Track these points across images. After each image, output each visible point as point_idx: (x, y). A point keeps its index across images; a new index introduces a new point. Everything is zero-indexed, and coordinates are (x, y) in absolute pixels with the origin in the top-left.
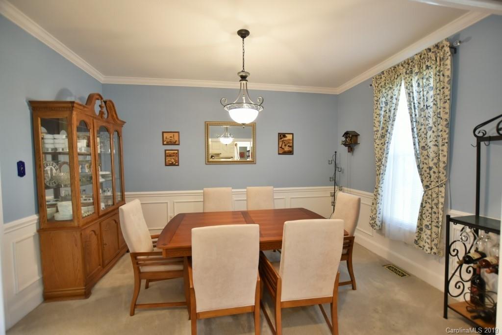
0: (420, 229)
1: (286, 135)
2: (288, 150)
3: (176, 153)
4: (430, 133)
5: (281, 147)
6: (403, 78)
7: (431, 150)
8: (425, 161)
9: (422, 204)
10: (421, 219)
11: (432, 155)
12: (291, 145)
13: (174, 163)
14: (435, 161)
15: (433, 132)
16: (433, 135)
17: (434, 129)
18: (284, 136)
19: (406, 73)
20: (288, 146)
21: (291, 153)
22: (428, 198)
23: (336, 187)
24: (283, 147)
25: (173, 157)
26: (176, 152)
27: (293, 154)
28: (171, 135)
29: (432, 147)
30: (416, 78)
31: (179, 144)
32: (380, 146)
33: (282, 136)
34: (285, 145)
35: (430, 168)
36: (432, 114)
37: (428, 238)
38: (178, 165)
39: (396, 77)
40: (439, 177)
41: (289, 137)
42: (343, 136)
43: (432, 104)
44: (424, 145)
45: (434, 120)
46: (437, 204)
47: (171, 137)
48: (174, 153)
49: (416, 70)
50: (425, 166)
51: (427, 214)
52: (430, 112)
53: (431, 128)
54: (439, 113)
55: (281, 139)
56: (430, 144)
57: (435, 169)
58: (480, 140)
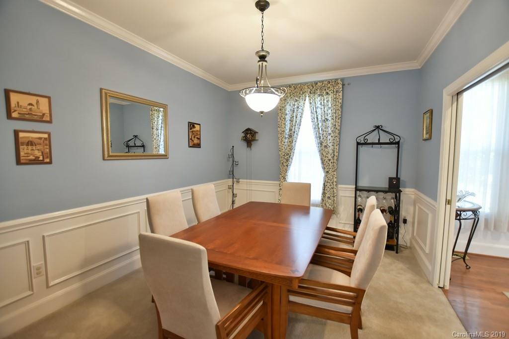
0: (323, 200)
1: (195, 125)
2: (197, 142)
3: (45, 139)
4: (329, 137)
5: (191, 139)
6: (307, 96)
7: (330, 148)
8: (327, 156)
9: (324, 184)
10: (324, 194)
11: (331, 151)
12: (199, 137)
13: (41, 158)
14: (332, 155)
15: (332, 137)
16: (331, 139)
17: (332, 135)
18: (194, 127)
19: (310, 92)
20: (197, 138)
21: (198, 146)
22: (329, 179)
23: (234, 180)
24: (193, 139)
25: (38, 147)
26: (46, 136)
27: (200, 147)
28: (33, 100)
29: (331, 146)
30: (319, 98)
31: (50, 122)
32: (289, 143)
33: (191, 125)
34: (195, 137)
35: (330, 160)
36: (330, 125)
37: (330, 205)
38: (50, 163)
39: (301, 93)
40: (333, 166)
41: (197, 127)
42: (243, 132)
43: (330, 119)
44: (326, 145)
45: (332, 129)
46: (333, 183)
47: (30, 104)
48: (40, 138)
49: (318, 92)
50: (327, 159)
51: (328, 190)
52: (329, 123)
53: (330, 134)
54: (335, 125)
55: (191, 129)
56: (330, 145)
57: (332, 161)
58: (358, 144)
